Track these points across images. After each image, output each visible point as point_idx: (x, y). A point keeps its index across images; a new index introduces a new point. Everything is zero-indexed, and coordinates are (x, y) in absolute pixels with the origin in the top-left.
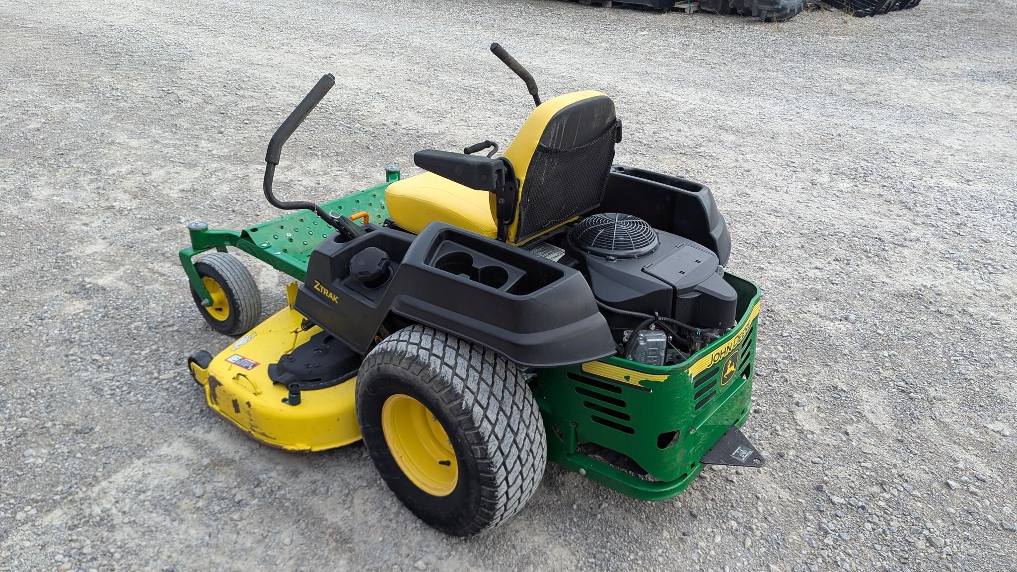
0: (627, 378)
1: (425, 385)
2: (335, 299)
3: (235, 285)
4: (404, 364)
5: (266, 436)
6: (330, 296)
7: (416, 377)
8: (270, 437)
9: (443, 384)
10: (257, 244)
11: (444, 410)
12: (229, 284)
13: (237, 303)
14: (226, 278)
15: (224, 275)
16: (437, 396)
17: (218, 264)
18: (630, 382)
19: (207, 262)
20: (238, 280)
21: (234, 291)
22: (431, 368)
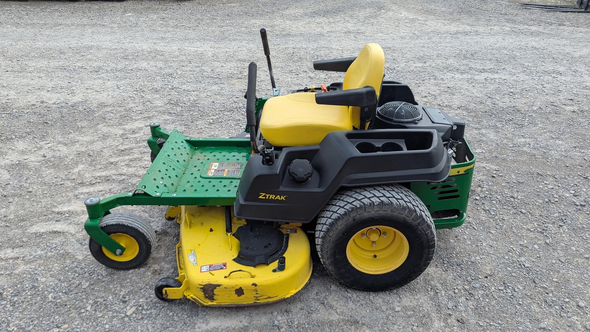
0: (458, 172)
1: (395, 213)
2: (283, 198)
3: (144, 230)
4: (376, 209)
5: (270, 298)
6: (278, 197)
7: (387, 212)
8: (272, 297)
9: (404, 208)
10: (154, 195)
11: (409, 221)
12: (141, 230)
13: (149, 241)
14: (137, 228)
15: (133, 226)
16: (403, 216)
17: (125, 221)
18: (460, 173)
19: (115, 223)
20: (143, 226)
21: (145, 234)
22: (394, 204)
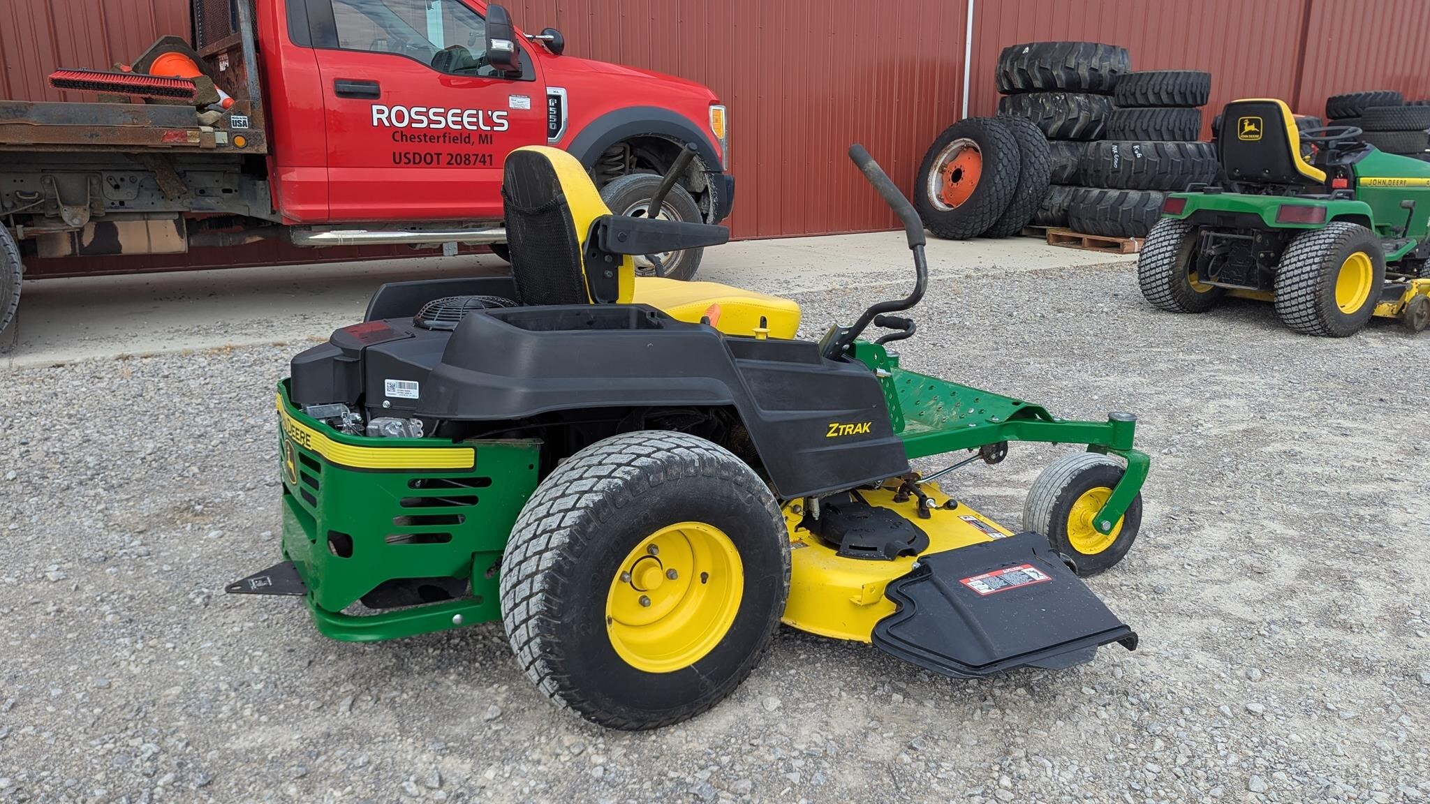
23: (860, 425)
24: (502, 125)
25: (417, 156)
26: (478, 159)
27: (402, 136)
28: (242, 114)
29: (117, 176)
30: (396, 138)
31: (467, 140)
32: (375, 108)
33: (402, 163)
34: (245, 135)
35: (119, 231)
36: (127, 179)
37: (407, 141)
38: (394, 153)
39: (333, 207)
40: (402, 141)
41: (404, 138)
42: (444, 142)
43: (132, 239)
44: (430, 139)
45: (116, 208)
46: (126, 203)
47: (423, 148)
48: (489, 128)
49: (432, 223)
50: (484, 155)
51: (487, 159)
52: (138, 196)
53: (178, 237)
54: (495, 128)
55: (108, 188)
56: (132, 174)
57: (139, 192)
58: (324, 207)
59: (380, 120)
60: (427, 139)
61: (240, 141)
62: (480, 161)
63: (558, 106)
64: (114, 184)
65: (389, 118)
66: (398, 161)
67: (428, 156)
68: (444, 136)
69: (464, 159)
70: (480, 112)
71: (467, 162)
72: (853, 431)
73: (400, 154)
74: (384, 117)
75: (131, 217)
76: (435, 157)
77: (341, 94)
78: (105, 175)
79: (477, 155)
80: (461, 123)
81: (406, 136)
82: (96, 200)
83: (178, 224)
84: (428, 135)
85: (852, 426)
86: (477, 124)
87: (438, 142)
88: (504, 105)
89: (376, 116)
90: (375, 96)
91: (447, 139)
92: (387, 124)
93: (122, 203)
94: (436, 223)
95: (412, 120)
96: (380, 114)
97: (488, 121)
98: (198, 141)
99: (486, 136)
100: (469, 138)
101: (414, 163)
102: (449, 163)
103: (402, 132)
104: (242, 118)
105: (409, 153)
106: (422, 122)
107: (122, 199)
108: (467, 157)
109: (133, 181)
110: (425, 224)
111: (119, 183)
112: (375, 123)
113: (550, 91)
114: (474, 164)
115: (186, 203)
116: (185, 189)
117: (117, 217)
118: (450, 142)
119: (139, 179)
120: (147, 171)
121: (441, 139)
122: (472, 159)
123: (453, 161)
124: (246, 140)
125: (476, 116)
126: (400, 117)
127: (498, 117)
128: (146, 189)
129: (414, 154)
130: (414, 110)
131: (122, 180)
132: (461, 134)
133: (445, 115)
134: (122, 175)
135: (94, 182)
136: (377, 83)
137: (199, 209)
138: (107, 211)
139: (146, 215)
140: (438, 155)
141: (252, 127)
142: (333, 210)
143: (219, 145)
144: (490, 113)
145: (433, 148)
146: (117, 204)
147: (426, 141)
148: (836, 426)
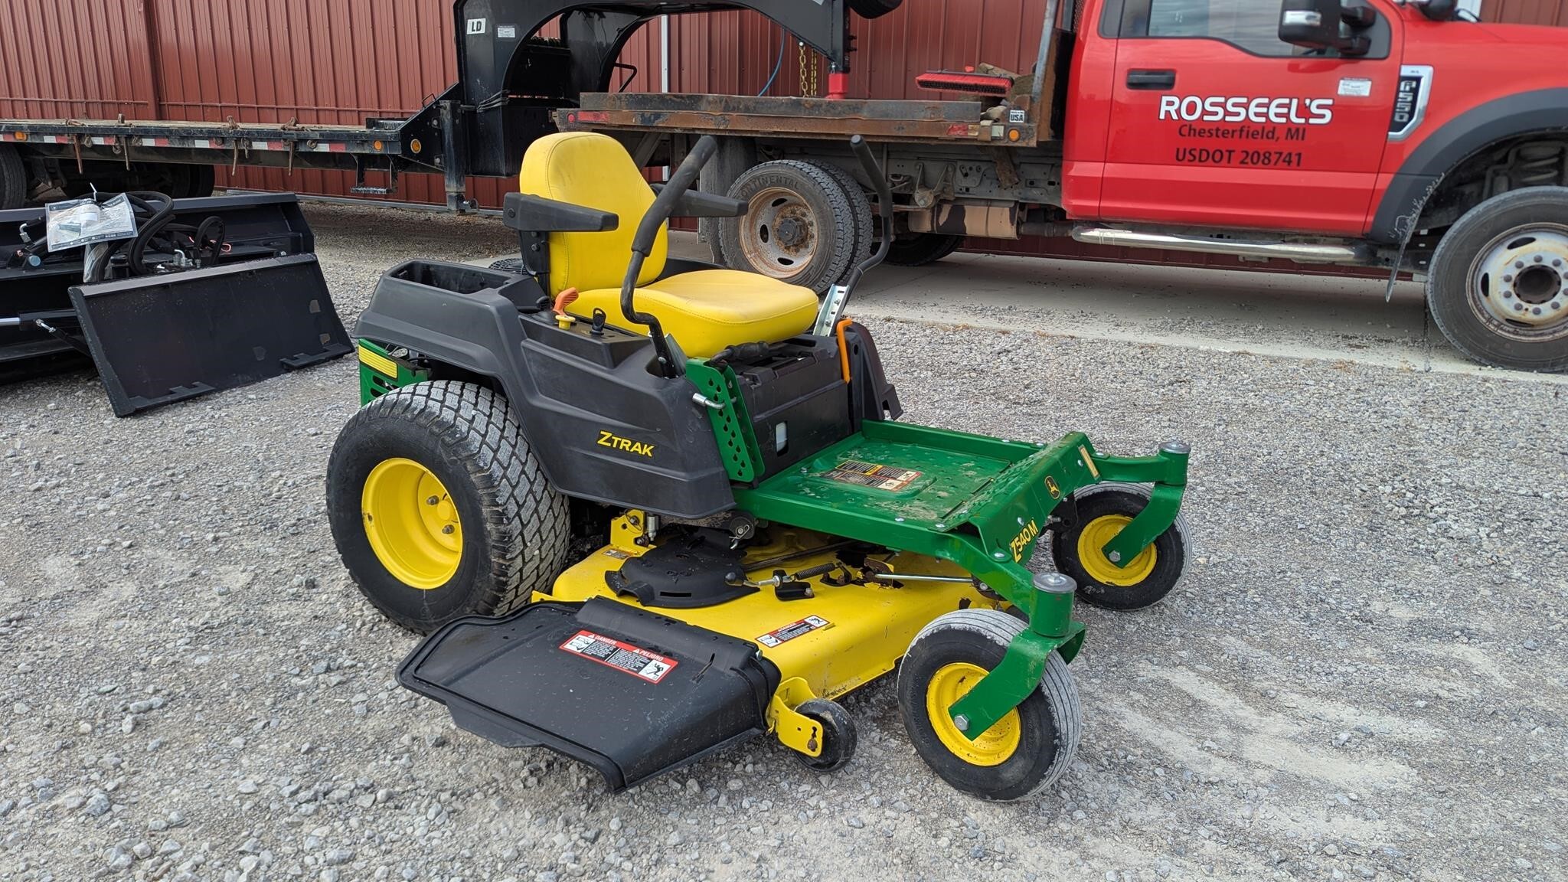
23: (638, 444)
24: (1323, 116)
25: (1204, 153)
26: (1282, 158)
27: (1190, 129)
28: (1020, 109)
29: (968, 165)
30: (1183, 133)
31: (1270, 135)
32: (1165, 99)
33: (1186, 159)
34: (1020, 129)
35: (967, 214)
36: (974, 168)
37: (1194, 135)
38: (1178, 150)
39: (1104, 204)
40: (1189, 135)
41: (1192, 132)
42: (1241, 137)
43: (975, 223)
44: (1223, 134)
45: (963, 193)
46: (971, 189)
47: (1212, 144)
48: (1302, 121)
49: (1244, 232)
50: (1290, 154)
51: (1295, 159)
52: (980, 184)
53: (1010, 224)
54: (1312, 121)
55: (959, 175)
56: (978, 164)
57: (981, 180)
58: (1096, 204)
59: (1168, 113)
60: (1220, 133)
61: (1014, 135)
62: (1284, 161)
63: (1415, 92)
64: (964, 172)
65: (1178, 111)
66: (1181, 157)
67: (1218, 153)
68: (1241, 131)
69: (1262, 158)
70: (1295, 102)
71: (1266, 161)
72: (630, 448)
73: (1185, 150)
74: (1172, 109)
75: (978, 202)
76: (1226, 155)
77: (1132, 85)
78: (960, 163)
79: (1281, 154)
80: (1266, 115)
81: (1195, 130)
82: (949, 186)
83: (1012, 211)
84: (1222, 130)
85: (630, 443)
86: (1287, 116)
87: (1232, 136)
88: (1330, 91)
89: (1164, 108)
90: (1168, 85)
91: (1244, 134)
92: (1175, 117)
93: (967, 190)
94: (1249, 232)
95: (1205, 112)
96: (1170, 106)
97: (1303, 111)
98: (977, 134)
99: (1297, 130)
100: (1273, 133)
101: (1200, 161)
102: (1242, 162)
103: (1190, 126)
104: (1020, 113)
105: (1195, 149)
106: (1216, 114)
107: (968, 186)
108: (1267, 155)
109: (979, 169)
110: (1235, 232)
111: (968, 171)
112: (1162, 116)
113: (1406, 71)
114: (1276, 163)
115: (1016, 192)
116: (1016, 179)
117: (967, 202)
118: (1247, 137)
119: (983, 169)
120: (991, 161)
121: (1237, 134)
122: (1274, 157)
123: (1248, 160)
124: (1019, 133)
125: (1288, 106)
126: (1191, 108)
127: (1319, 107)
128: (988, 178)
129: (1201, 150)
130: (1209, 101)
131: (971, 169)
132: (1263, 128)
133: (1246, 106)
134: (970, 164)
135: (950, 169)
136: (1174, 71)
137: (1026, 199)
138: (957, 195)
139: (989, 202)
140: (1230, 152)
141: (1028, 120)
142: (1104, 207)
143: (994, 139)
144: (1308, 102)
145: (1223, 144)
146: (964, 190)
147: (1217, 136)
148: (609, 435)
